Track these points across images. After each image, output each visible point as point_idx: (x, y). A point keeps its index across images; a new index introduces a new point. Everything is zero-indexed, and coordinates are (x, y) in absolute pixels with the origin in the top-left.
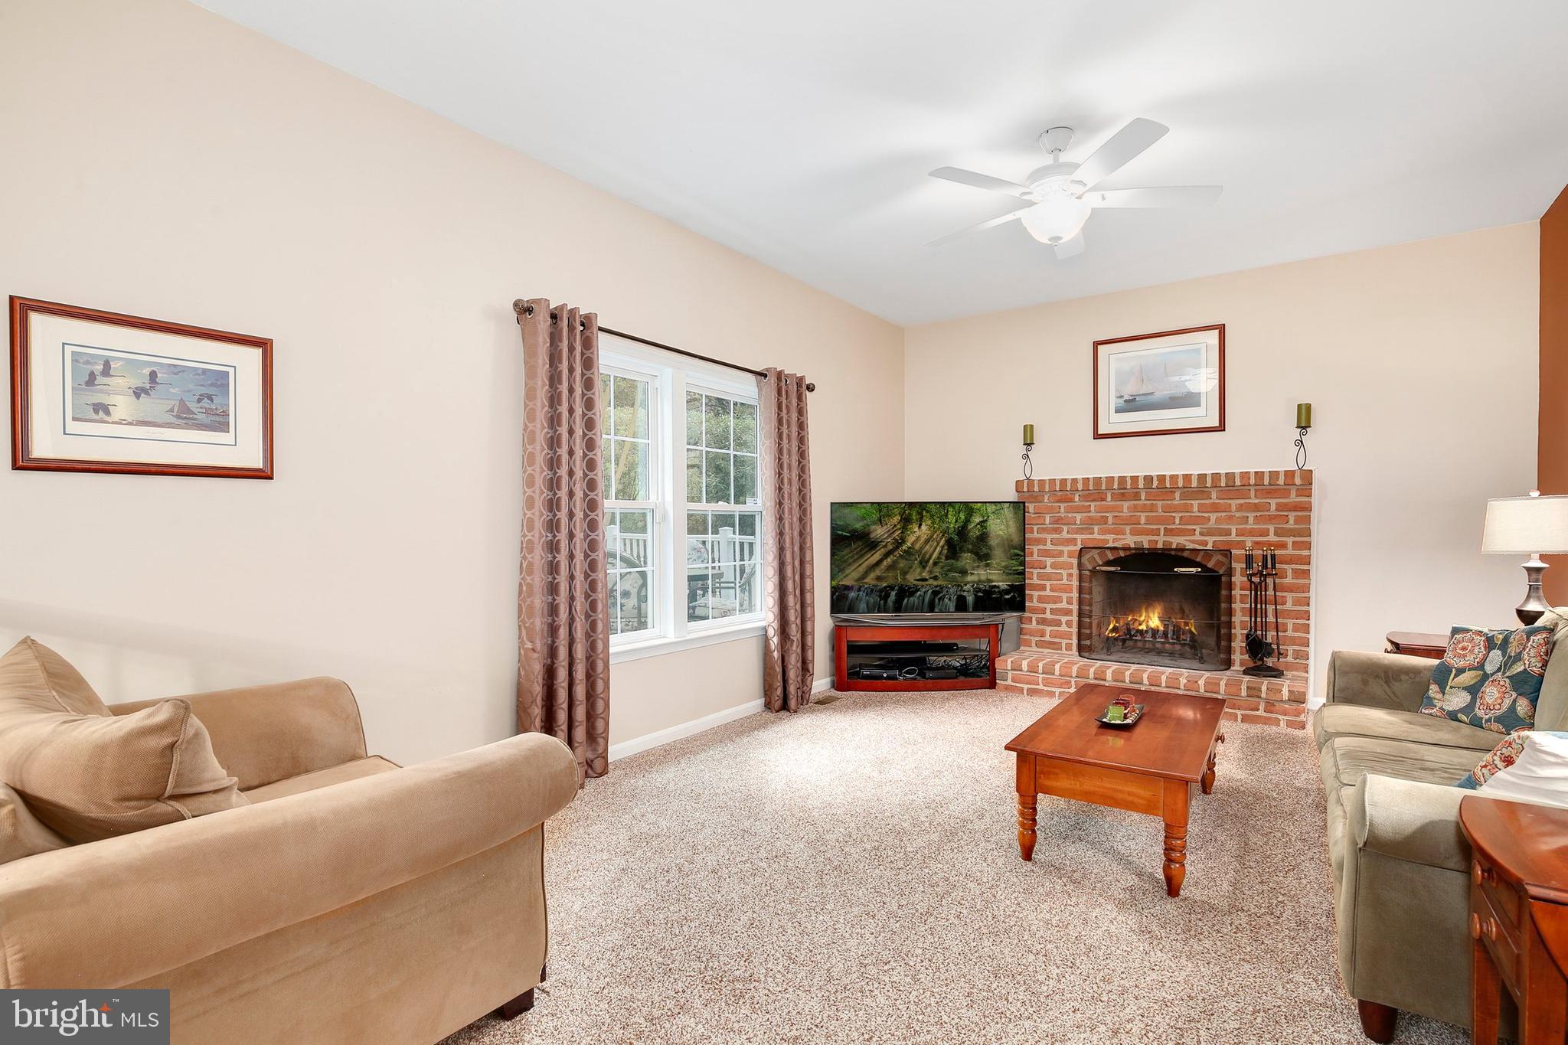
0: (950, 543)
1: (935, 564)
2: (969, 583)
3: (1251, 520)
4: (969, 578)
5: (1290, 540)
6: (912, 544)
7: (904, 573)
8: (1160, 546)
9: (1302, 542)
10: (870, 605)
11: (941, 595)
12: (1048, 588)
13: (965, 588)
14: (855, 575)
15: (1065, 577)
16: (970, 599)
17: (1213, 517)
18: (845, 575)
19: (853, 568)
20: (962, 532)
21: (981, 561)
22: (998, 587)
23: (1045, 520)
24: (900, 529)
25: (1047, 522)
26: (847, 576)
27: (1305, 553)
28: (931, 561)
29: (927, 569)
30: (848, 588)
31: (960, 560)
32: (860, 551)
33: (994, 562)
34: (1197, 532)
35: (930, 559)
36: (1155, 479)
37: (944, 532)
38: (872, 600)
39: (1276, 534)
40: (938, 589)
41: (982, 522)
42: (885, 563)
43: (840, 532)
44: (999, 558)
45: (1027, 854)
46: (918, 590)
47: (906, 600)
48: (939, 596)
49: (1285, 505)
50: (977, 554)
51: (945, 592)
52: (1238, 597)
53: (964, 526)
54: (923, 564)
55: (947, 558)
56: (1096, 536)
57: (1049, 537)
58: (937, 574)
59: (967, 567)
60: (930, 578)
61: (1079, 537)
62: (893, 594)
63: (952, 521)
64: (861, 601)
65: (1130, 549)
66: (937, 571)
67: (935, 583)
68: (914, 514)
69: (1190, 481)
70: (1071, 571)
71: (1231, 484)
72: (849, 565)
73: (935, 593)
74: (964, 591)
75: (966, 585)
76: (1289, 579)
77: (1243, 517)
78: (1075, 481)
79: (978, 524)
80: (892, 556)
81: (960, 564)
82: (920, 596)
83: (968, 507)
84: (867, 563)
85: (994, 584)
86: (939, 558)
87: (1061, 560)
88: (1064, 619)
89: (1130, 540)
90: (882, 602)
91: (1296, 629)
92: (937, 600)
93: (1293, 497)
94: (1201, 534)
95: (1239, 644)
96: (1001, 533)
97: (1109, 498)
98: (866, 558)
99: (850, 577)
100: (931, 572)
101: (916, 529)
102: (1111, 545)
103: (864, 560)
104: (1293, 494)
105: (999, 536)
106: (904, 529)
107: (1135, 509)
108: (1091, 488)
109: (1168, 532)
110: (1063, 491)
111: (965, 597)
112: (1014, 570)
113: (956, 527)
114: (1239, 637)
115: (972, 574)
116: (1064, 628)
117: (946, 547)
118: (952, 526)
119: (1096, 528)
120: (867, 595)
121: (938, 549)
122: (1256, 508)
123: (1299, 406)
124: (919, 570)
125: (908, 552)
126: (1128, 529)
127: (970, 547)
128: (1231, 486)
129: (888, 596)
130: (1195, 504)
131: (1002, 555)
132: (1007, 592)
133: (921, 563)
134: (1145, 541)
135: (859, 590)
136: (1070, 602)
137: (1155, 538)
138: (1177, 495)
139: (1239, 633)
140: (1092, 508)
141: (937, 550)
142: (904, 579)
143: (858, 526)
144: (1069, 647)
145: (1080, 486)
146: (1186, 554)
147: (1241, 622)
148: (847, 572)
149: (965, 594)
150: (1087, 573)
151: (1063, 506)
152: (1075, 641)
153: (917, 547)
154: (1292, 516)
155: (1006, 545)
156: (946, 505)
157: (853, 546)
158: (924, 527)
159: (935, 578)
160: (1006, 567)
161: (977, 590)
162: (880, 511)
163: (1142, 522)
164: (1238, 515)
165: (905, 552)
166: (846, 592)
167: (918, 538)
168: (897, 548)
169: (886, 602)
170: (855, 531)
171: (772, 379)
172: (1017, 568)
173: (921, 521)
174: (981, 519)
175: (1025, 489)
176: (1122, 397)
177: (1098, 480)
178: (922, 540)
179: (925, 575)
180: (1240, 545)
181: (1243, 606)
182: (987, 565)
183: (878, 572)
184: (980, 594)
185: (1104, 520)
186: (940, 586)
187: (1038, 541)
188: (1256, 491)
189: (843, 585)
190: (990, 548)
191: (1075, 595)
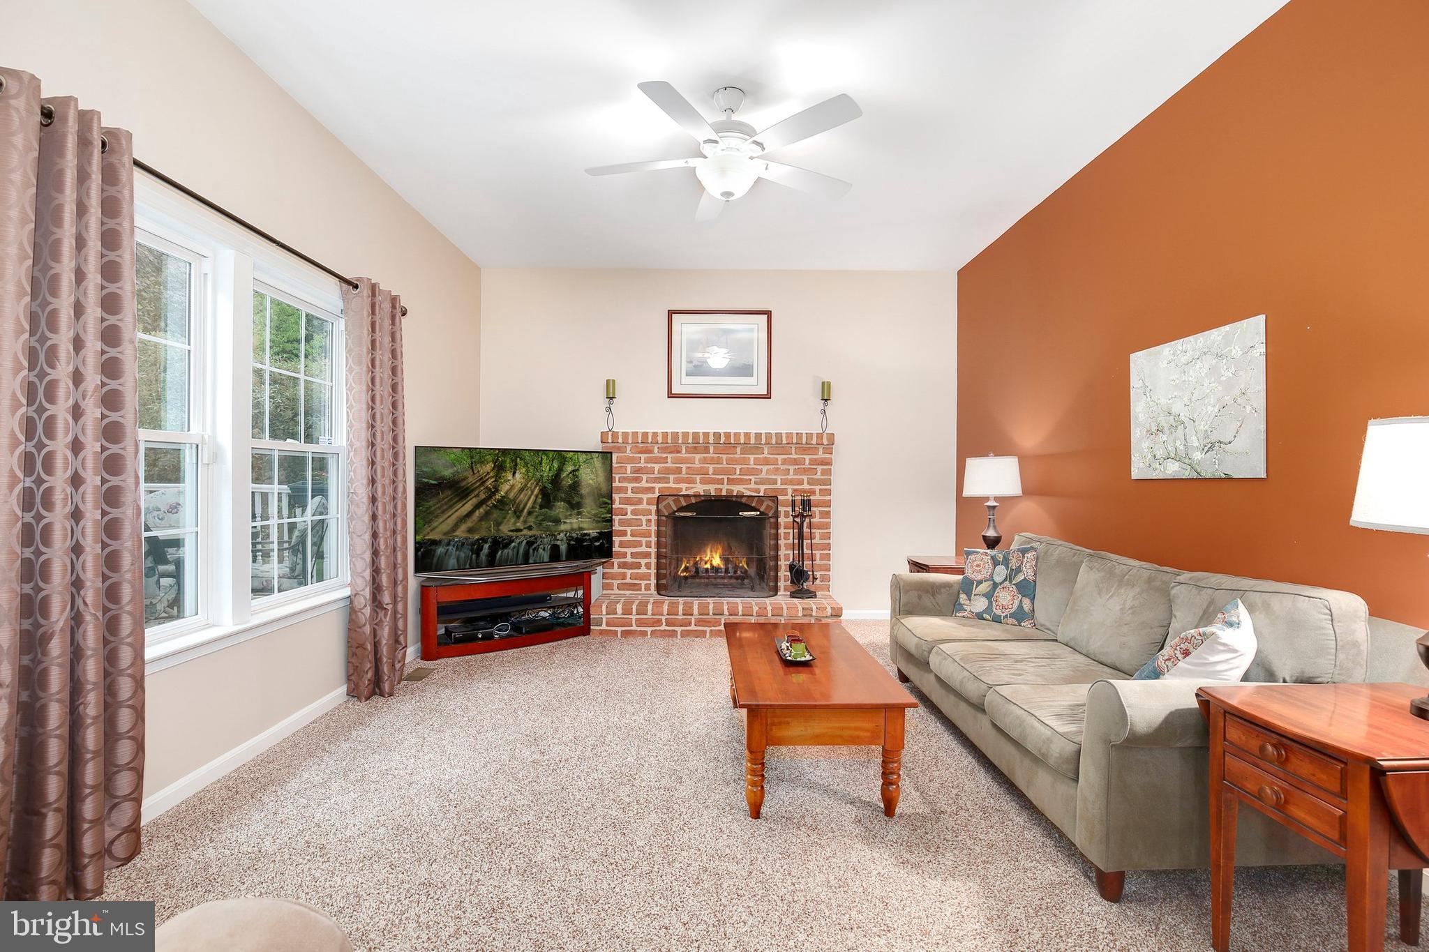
0: (543, 491)
1: (530, 513)
2: (562, 531)
3: (791, 472)
4: (563, 527)
5: (817, 488)
6: (506, 493)
7: (498, 524)
8: (724, 493)
9: (826, 489)
10: (461, 561)
11: (535, 545)
12: (629, 533)
13: (558, 537)
14: (445, 527)
15: (644, 523)
16: (563, 548)
17: (765, 468)
18: (431, 528)
19: (441, 520)
20: (556, 480)
21: (574, 510)
22: (589, 535)
23: (626, 470)
24: (492, 477)
25: (629, 471)
26: (434, 529)
27: (827, 498)
28: (526, 510)
29: (522, 518)
30: (435, 543)
31: (554, 508)
32: (451, 500)
33: (585, 510)
34: (752, 482)
35: (524, 508)
36: (722, 436)
37: (538, 481)
38: (462, 555)
39: (809, 483)
40: (532, 539)
41: (574, 471)
42: (477, 513)
43: (426, 480)
44: (589, 507)
45: (756, 813)
46: (513, 541)
47: (500, 552)
48: (533, 547)
49: (815, 460)
50: (569, 503)
51: (539, 542)
52: (782, 535)
53: (558, 475)
54: (517, 514)
55: (541, 507)
56: (671, 485)
57: (630, 486)
58: (532, 524)
59: (561, 516)
60: (525, 528)
61: (657, 486)
62: (486, 546)
63: (546, 470)
64: (450, 556)
65: (699, 496)
66: (531, 520)
67: (530, 533)
68: (508, 461)
69: (750, 439)
70: (649, 517)
71: (779, 442)
72: (437, 517)
73: (530, 544)
74: (558, 540)
75: (559, 534)
76: (816, 520)
77: (786, 469)
78: (655, 434)
79: (571, 473)
80: (484, 506)
81: (553, 513)
82: (514, 547)
83: (561, 456)
84: (457, 514)
85: (585, 532)
86: (533, 507)
87: (640, 507)
88: (643, 562)
89: (700, 488)
90: (474, 556)
91: (821, 559)
92: (531, 551)
93: (821, 455)
94: (756, 483)
95: (784, 573)
96: (591, 481)
97: (684, 451)
98: (456, 509)
99: (437, 530)
100: (525, 522)
101: (510, 477)
102: (684, 493)
103: (454, 510)
104: (821, 451)
105: (590, 485)
106: (497, 478)
107: (704, 461)
108: (669, 441)
109: (731, 481)
110: (644, 443)
111: (558, 546)
112: (603, 518)
113: (550, 475)
114: (783, 567)
115: (565, 522)
116: (643, 570)
117: (540, 496)
118: (546, 474)
119: (671, 477)
120: (457, 549)
121: (533, 498)
122: (795, 462)
123: (823, 383)
124: (513, 520)
125: (502, 503)
126: (698, 478)
127: (563, 495)
128: (780, 444)
129: (480, 549)
130: (752, 457)
131: (592, 503)
132: (596, 539)
133: (515, 512)
134: (712, 489)
135: (448, 544)
136: (648, 546)
137: (720, 486)
138: (738, 450)
139: (783, 564)
140: (669, 460)
141: (530, 499)
142: (498, 530)
143: (447, 473)
144: (648, 587)
145: (660, 439)
146: (744, 500)
147: (785, 555)
148: (435, 524)
149: (559, 543)
150: (664, 518)
151: (643, 456)
152: (653, 581)
153: (512, 495)
154: (819, 468)
155: (596, 493)
156: (540, 454)
157: (441, 496)
158: (518, 475)
159: (530, 528)
160: (596, 515)
161: (570, 539)
162: (472, 458)
163: (711, 472)
164: (782, 467)
165: (499, 501)
166: (433, 547)
167: (512, 487)
168: (489, 497)
169: (478, 555)
170: (443, 478)
171: (364, 291)
172: (605, 516)
173: (515, 469)
174: (573, 468)
175: (610, 440)
176: (691, 362)
177: (675, 435)
178: (517, 488)
179: (519, 525)
180: (784, 492)
181: (786, 541)
182: (579, 513)
183: (469, 524)
184: (573, 543)
185: (679, 471)
186: (534, 536)
187: (621, 490)
188: (796, 448)
189: (430, 539)
190: (581, 496)
191: (653, 539)
